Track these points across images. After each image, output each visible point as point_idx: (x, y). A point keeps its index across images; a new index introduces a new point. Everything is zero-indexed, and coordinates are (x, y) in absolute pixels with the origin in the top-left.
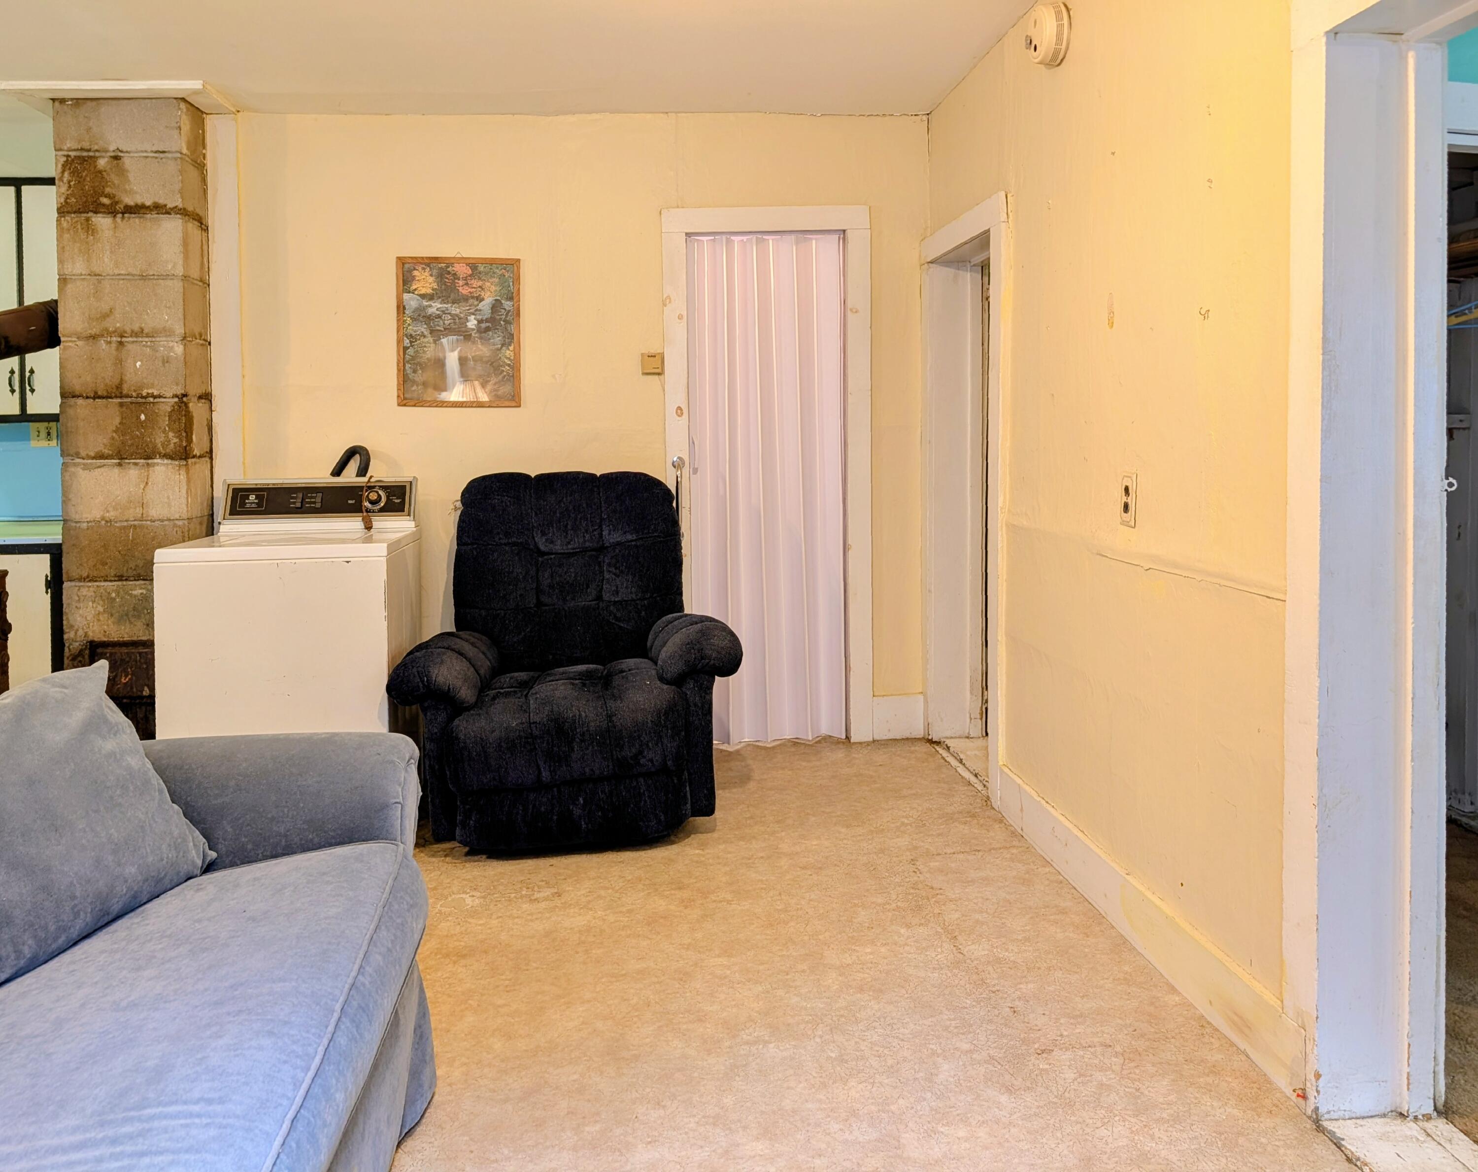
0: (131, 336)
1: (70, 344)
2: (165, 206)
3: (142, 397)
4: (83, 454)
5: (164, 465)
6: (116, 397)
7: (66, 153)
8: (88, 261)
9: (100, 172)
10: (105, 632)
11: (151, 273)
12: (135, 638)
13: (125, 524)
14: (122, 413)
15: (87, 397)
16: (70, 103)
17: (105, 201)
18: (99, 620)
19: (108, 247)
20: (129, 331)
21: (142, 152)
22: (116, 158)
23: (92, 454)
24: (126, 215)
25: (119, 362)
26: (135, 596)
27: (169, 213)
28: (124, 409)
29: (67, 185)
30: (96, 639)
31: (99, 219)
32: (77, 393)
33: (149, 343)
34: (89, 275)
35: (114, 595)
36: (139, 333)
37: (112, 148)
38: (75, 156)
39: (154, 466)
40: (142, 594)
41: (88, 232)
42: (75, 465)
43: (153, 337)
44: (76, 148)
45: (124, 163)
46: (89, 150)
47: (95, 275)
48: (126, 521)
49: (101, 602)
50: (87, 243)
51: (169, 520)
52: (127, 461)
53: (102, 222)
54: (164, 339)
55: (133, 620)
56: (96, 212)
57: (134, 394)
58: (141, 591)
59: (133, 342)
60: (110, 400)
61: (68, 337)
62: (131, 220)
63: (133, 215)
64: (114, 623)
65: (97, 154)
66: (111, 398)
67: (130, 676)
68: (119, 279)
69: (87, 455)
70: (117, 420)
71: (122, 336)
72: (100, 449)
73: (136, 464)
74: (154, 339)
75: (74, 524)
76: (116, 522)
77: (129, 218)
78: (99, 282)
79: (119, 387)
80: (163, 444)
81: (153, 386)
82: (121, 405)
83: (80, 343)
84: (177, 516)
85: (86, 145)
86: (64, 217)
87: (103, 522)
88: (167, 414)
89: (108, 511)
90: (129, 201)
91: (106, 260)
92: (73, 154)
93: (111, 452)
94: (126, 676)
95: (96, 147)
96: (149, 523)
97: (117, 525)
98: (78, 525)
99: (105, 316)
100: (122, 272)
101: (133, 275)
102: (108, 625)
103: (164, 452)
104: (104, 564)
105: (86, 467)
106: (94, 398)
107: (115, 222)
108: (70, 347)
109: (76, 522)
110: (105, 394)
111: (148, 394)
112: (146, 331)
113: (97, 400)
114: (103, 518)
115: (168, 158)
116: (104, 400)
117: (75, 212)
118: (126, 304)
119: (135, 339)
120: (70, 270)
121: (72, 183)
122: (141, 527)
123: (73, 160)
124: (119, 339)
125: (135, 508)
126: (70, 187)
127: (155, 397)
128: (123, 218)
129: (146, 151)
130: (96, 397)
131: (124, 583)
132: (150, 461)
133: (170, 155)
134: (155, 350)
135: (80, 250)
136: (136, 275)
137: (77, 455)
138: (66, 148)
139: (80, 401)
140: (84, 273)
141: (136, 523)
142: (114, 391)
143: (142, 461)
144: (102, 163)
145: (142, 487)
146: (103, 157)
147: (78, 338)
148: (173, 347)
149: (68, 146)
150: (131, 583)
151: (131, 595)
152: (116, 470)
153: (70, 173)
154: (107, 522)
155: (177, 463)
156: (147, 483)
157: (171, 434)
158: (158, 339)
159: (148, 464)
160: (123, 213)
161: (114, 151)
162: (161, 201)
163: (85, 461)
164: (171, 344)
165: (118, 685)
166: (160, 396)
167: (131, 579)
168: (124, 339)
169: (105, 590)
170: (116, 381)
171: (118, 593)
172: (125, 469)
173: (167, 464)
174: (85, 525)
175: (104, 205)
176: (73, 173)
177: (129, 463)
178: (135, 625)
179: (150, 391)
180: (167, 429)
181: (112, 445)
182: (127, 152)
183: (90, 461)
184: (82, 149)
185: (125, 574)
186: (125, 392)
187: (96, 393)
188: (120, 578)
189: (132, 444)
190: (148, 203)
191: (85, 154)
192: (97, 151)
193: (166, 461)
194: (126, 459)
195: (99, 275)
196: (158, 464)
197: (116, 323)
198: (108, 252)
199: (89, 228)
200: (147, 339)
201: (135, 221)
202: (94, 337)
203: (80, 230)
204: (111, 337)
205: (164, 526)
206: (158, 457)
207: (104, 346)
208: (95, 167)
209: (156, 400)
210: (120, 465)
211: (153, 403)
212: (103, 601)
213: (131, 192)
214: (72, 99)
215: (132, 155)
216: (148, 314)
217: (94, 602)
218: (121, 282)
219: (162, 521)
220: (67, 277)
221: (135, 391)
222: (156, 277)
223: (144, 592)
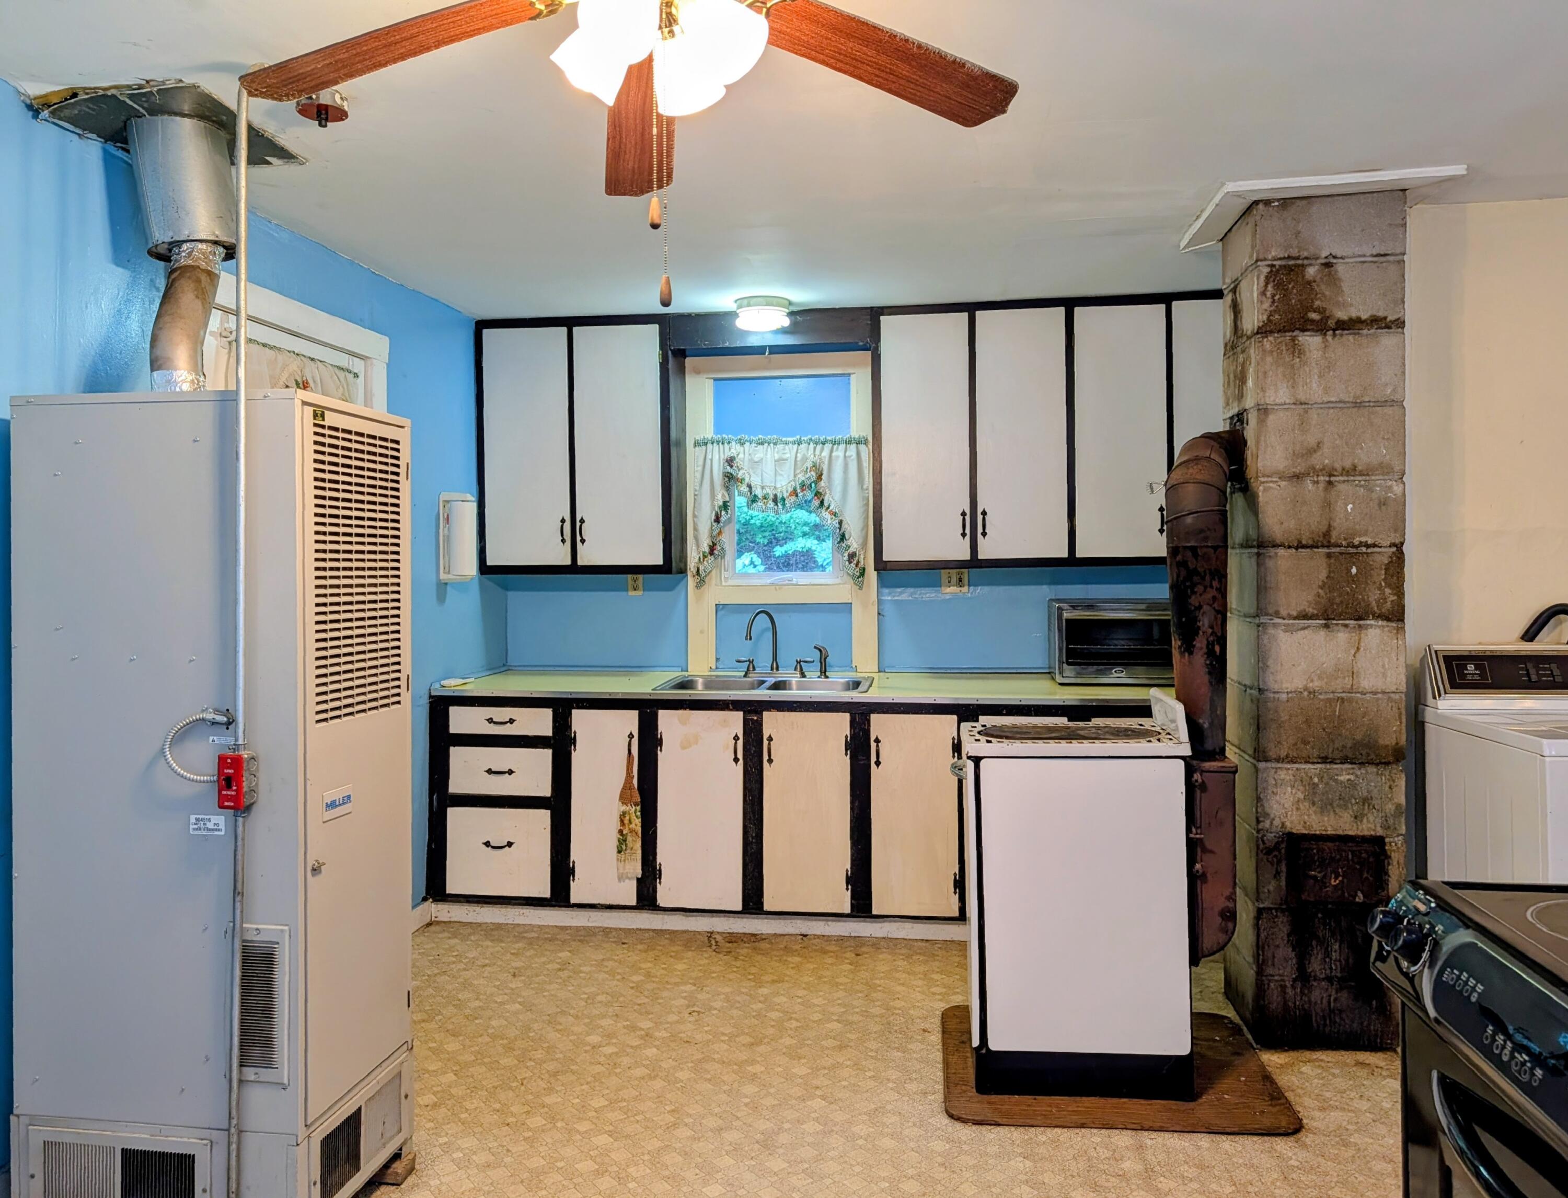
0: (1342, 475)
1: (1271, 485)
2: (1385, 318)
3: (1354, 547)
4: (1284, 613)
5: (1379, 627)
6: (1323, 546)
7: (1270, 263)
8: (1293, 387)
9: (1309, 283)
10: (1305, 823)
11: (1367, 400)
12: (1341, 832)
13: (1331, 696)
14: (1329, 566)
15: (1290, 547)
16: (1276, 204)
17: (1314, 316)
18: (1298, 809)
19: (1316, 371)
20: (1340, 469)
21: (1360, 256)
22: (1328, 265)
23: (1295, 613)
24: (1337, 332)
25: (1328, 505)
26: (1342, 782)
27: (1388, 327)
28: (1332, 561)
29: (1270, 300)
30: (1294, 831)
31: (1307, 338)
32: (1278, 542)
33: (1363, 483)
34: (1294, 404)
35: (1316, 780)
36: (1352, 471)
37: (1324, 255)
38: (1280, 266)
39: (1366, 629)
40: (1349, 780)
41: (1293, 353)
42: (1275, 626)
43: (1368, 475)
44: (1282, 256)
45: (1336, 271)
46: (1298, 258)
47: (1301, 404)
48: (1333, 692)
49: (1301, 788)
50: (1293, 366)
51: (1384, 693)
52: (1335, 622)
53: (1311, 341)
54: (1381, 477)
55: (1337, 810)
56: (1303, 330)
57: (1344, 543)
58: (1348, 777)
59: (1344, 481)
60: (1316, 550)
61: (1268, 476)
62: (1345, 338)
63: (1346, 332)
64: (1315, 812)
65: (1306, 262)
66: (1317, 547)
67: (1340, 878)
68: (1329, 408)
69: (1289, 614)
70: (1323, 575)
71: (1330, 475)
72: (1302, 608)
73: (1346, 626)
74: (1368, 478)
75: (1272, 695)
76: (1321, 694)
77: (1341, 335)
78: (1306, 412)
79: (1327, 534)
80: (1377, 602)
81: (1366, 533)
82: (1329, 556)
83: (1283, 484)
84: (1393, 689)
85: (1294, 253)
86: (1267, 337)
87: (1306, 693)
88: (1383, 567)
89: (1312, 681)
90: (1342, 315)
91: (1314, 385)
92: (1277, 263)
93: (1315, 612)
94: (1336, 878)
95: (1306, 254)
96: (1358, 695)
97: (1321, 697)
98: (1277, 696)
99: (1312, 451)
100: (1333, 399)
101: (1344, 402)
102: (1308, 815)
103: (1378, 612)
104: (1305, 743)
105: (1289, 629)
106: (1297, 548)
107: (1325, 341)
108: (1271, 488)
109: (1274, 693)
110: (1310, 542)
111: (1361, 542)
112: (1360, 468)
113: (1300, 550)
114: (1306, 689)
115: (1388, 262)
116: (1308, 550)
117: (1279, 331)
118: (1336, 436)
119: (1346, 478)
120: (1272, 399)
121: (1277, 297)
122: (1350, 700)
123: (1278, 271)
124: (1327, 479)
125: (1344, 678)
126: (1274, 302)
127: (1368, 546)
128: (1334, 335)
129: (1364, 256)
130: (1300, 546)
131: (1328, 766)
132: (1361, 622)
133: (1391, 258)
134: (1371, 490)
135: (1284, 376)
136: (1348, 402)
137: (1277, 614)
138: (1270, 257)
139: (1281, 552)
140: (1288, 401)
141: (1344, 695)
142: (1321, 539)
143: (1352, 622)
144: (1311, 272)
145: (1353, 652)
146: (1310, 265)
147: (1280, 478)
148: (1391, 487)
149: (1273, 254)
150: (1335, 766)
151: (1336, 781)
152: (1323, 633)
153: (1274, 286)
154: (1310, 693)
155: (1394, 625)
156: (1358, 649)
157: (1388, 591)
158: (1373, 478)
159: (1360, 626)
160: (1334, 330)
161: (1326, 258)
162: (1381, 314)
163: (1286, 621)
164: (1390, 483)
165: (1326, 887)
166: (1374, 546)
167: (1338, 761)
168: (1333, 479)
169: (1306, 773)
170: (1324, 528)
171: (1322, 777)
172: (1333, 631)
173: (1383, 626)
174: (1284, 697)
175: (1313, 321)
176: (1279, 286)
177: (1337, 624)
178: (1341, 817)
179: (1363, 539)
180: (1383, 584)
181: (1317, 603)
182: (1341, 258)
183: (1291, 621)
184: (1289, 258)
185: (1330, 756)
186: (1332, 541)
187: (1300, 542)
188: (1324, 760)
189: (1342, 602)
190: (1364, 317)
191: (1291, 262)
192: (1307, 258)
193: (1380, 623)
194: (1334, 619)
195: (1305, 404)
196: (1371, 626)
197: (1324, 458)
198: (1316, 377)
199: (1296, 349)
200: (1360, 478)
201: (1349, 339)
202: (1298, 477)
203: (1284, 352)
204: (1318, 476)
205: (1378, 699)
206: (1371, 617)
207: (1310, 486)
208: (1303, 276)
209: (1369, 550)
210: (1326, 626)
211: (1367, 553)
212: (1304, 786)
213: (1344, 305)
214: (1278, 200)
215: (1347, 260)
216: (1362, 448)
217: (1293, 787)
218: (1332, 411)
219: (1375, 693)
220: (1269, 407)
221: (1345, 539)
222: (1372, 404)
223: (1352, 777)
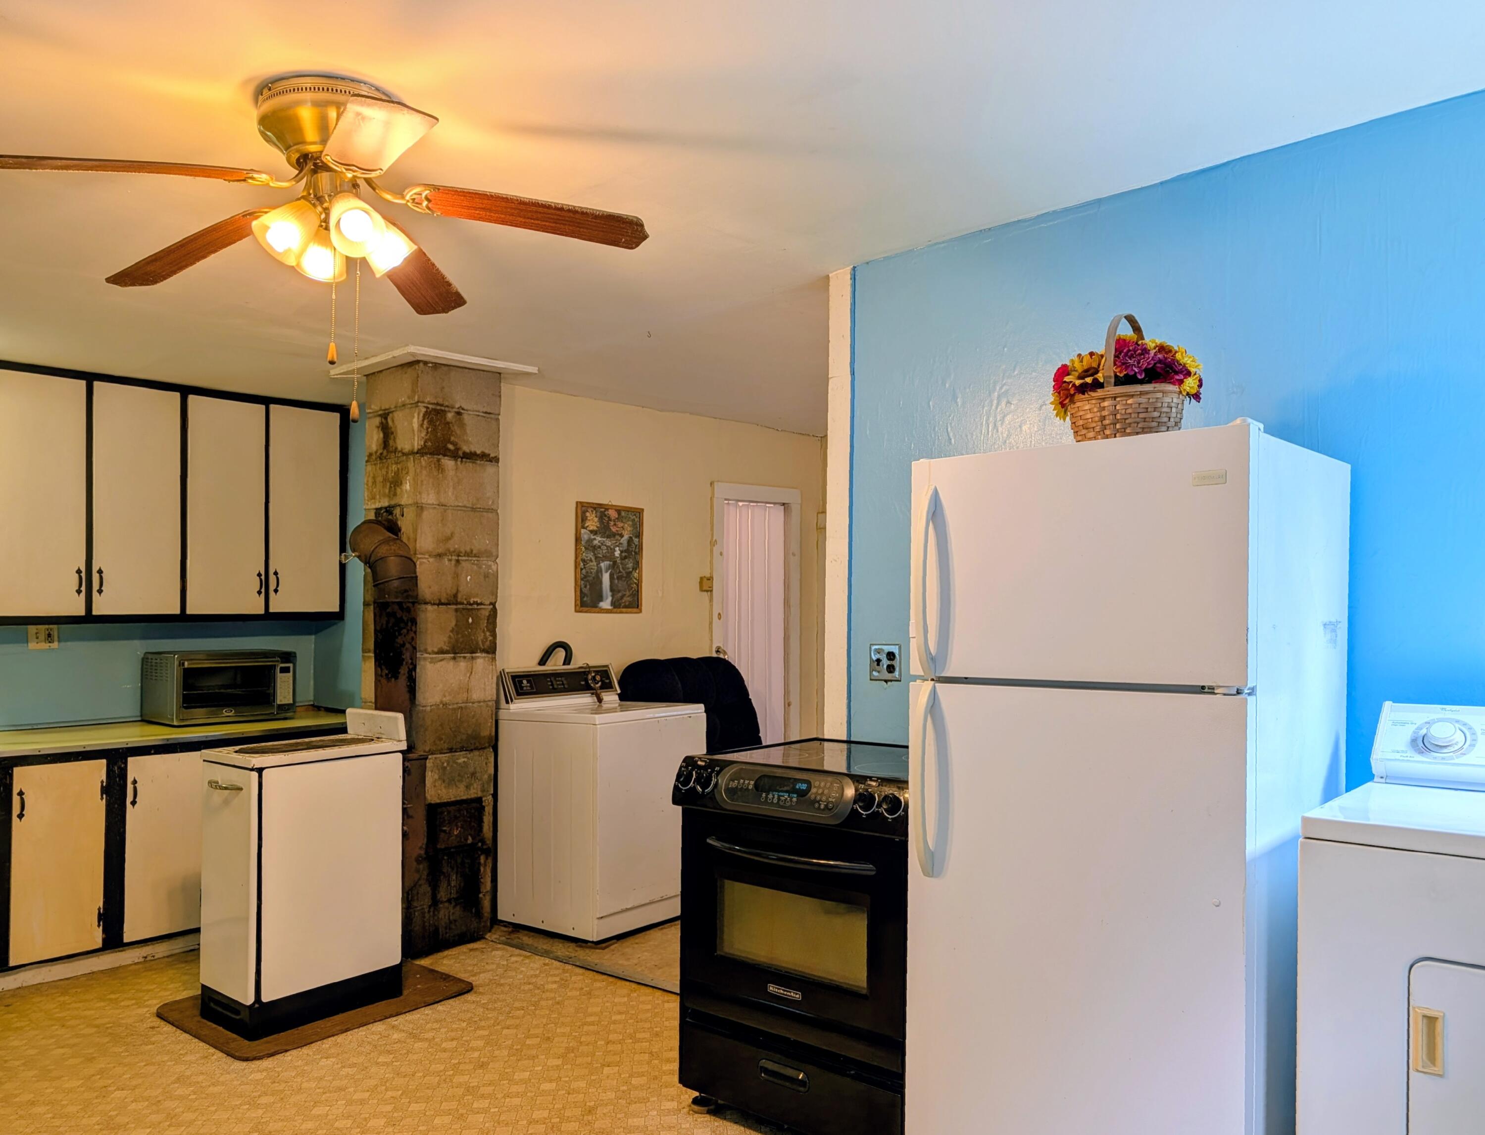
0: (465, 556)
1: (424, 560)
2: (489, 455)
3: (471, 604)
4: (430, 650)
5: (482, 657)
6: (453, 604)
7: (426, 405)
8: (438, 494)
9: (448, 423)
10: (439, 795)
11: (479, 506)
12: (458, 799)
13: (455, 706)
14: (456, 617)
15: (434, 604)
16: (430, 365)
17: (451, 447)
18: (435, 786)
19: (451, 484)
20: (463, 552)
21: (477, 411)
22: (459, 413)
23: (436, 650)
24: (464, 460)
25: (456, 576)
26: (460, 764)
27: (491, 461)
28: (458, 613)
29: (425, 431)
30: (433, 802)
31: (446, 461)
32: (427, 600)
33: (476, 562)
34: (438, 505)
35: (445, 764)
36: (469, 554)
37: (457, 407)
38: (432, 409)
39: (476, 659)
40: (464, 762)
41: (439, 470)
42: (425, 659)
43: (478, 557)
44: (433, 402)
45: (463, 419)
46: (442, 405)
47: (442, 505)
48: (457, 703)
49: (437, 771)
50: (438, 479)
51: (484, 701)
52: (459, 655)
53: (448, 463)
54: (485, 559)
55: (457, 783)
56: (445, 455)
57: (465, 602)
58: (463, 760)
59: (466, 560)
60: (449, 606)
61: (422, 554)
62: (467, 464)
63: (468, 460)
64: (445, 787)
65: (447, 409)
66: (450, 604)
67: (459, 829)
68: (458, 510)
69: (433, 651)
70: (454, 623)
71: (459, 556)
72: (439, 646)
73: (465, 657)
74: (479, 559)
75: (421, 708)
76: (450, 705)
77: (466, 462)
78: (445, 511)
79: (455, 596)
80: (482, 641)
81: (477, 596)
82: (456, 610)
83: (431, 560)
84: (489, 698)
85: (440, 401)
86: (423, 456)
87: (441, 706)
88: (486, 618)
89: (445, 696)
90: (466, 449)
91: (450, 494)
92: (431, 406)
93: (448, 648)
94: (457, 829)
95: (446, 403)
96: (471, 704)
97: (450, 707)
98: (424, 708)
99: (448, 539)
100: (460, 504)
101: (467, 507)
102: (441, 790)
103: (483, 647)
104: (441, 739)
105: (433, 661)
106: (438, 605)
107: (456, 464)
108: (424, 562)
109: (423, 707)
110: (446, 601)
111: (474, 602)
112: (474, 552)
113: (440, 606)
114: (441, 702)
115: (491, 418)
116: (445, 607)
117: (430, 454)
118: (462, 530)
119: (467, 558)
120: (426, 500)
121: (430, 430)
122: (466, 708)
123: (430, 412)
124: (457, 558)
125: (463, 693)
126: (427, 433)
127: (478, 604)
128: (462, 462)
129: (479, 411)
130: (440, 604)
131: (453, 754)
132: (474, 655)
133: (492, 416)
134: (480, 568)
135: (433, 484)
136: (469, 507)
137: (426, 651)
138: (426, 401)
139: (429, 607)
140: (435, 503)
141: (463, 705)
142: (452, 599)
143: (468, 655)
144: (450, 416)
145: (468, 675)
146: (449, 411)
147: (430, 556)
148: (490, 566)
149: (428, 399)
150: (457, 754)
151: (456, 763)
152: (452, 663)
153: (428, 422)
154: (444, 705)
155: (490, 656)
156: (471, 673)
157: (488, 634)
158: (482, 559)
159: (472, 657)
160: (462, 458)
161: (458, 408)
162: (487, 451)
163: (431, 656)
164: (490, 563)
165: (451, 836)
166: (481, 604)
167: (459, 750)
168: (460, 558)
169: (440, 761)
170: (454, 591)
171: (449, 762)
172: (457, 662)
173: (485, 657)
174: (428, 708)
175: (450, 450)
176: (431, 422)
177: (460, 657)
178: (459, 788)
179: (475, 600)
180: (485, 629)
181: (449, 643)
182: (467, 410)
183: (434, 656)
184: (437, 404)
185: (454, 747)
186: (459, 600)
187: (440, 600)
188: (451, 750)
189: (463, 641)
190: (478, 452)
191: (438, 408)
192: (447, 406)
193: (484, 655)
194: (458, 653)
195: (446, 506)
196: (478, 657)
197: (453, 545)
198: (451, 488)
199: (440, 468)
200: (474, 559)
201: (469, 465)
202: (440, 556)
203: (433, 468)
204: (452, 556)
205: (480, 707)
206: (479, 651)
207: (447, 562)
208: (445, 418)
209: (479, 607)
210: (454, 658)
211: (478, 609)
212: (439, 770)
213: (467, 442)
214: (432, 363)
215: (469, 412)
216: (476, 539)
217: (432, 771)
218: (459, 512)
219: (479, 702)
220: (424, 505)
221: (466, 599)
222: (481, 510)
223: (466, 760)
